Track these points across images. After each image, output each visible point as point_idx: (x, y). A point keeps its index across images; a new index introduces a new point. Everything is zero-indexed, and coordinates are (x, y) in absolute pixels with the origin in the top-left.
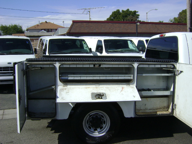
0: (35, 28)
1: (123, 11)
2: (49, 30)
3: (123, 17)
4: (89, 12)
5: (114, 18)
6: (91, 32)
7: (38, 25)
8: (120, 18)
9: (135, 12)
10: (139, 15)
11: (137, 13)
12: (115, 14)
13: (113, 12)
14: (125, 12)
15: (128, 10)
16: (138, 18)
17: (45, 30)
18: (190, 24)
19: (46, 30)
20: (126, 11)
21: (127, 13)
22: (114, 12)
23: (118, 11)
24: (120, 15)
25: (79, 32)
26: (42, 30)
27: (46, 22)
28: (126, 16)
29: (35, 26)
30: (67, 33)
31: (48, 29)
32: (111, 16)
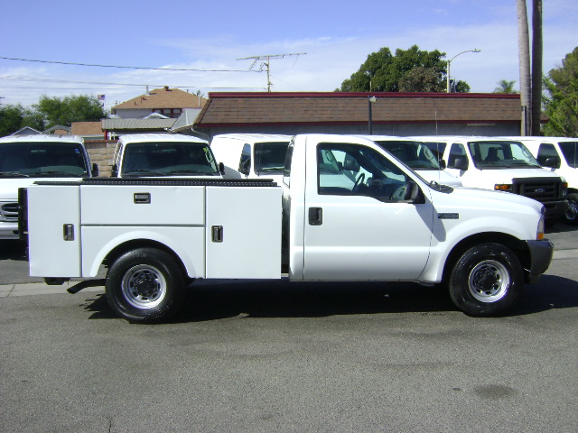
0: (133, 106)
1: (399, 52)
2: (175, 111)
3: (400, 69)
4: (268, 66)
5: (373, 74)
6: (257, 121)
7: (143, 98)
8: (389, 73)
9: (436, 55)
10: (445, 64)
11: (442, 59)
12: (376, 62)
13: (369, 56)
14: (404, 57)
15: (415, 48)
16: (445, 72)
17: (162, 111)
18: (527, 97)
19: (166, 112)
20: (409, 51)
21: (412, 59)
22: (374, 54)
23: (385, 52)
24: (390, 63)
25: (225, 121)
26: (154, 110)
27: (167, 88)
28: (408, 68)
29: (134, 101)
30: (195, 124)
31: (172, 110)
32: (363, 69)
